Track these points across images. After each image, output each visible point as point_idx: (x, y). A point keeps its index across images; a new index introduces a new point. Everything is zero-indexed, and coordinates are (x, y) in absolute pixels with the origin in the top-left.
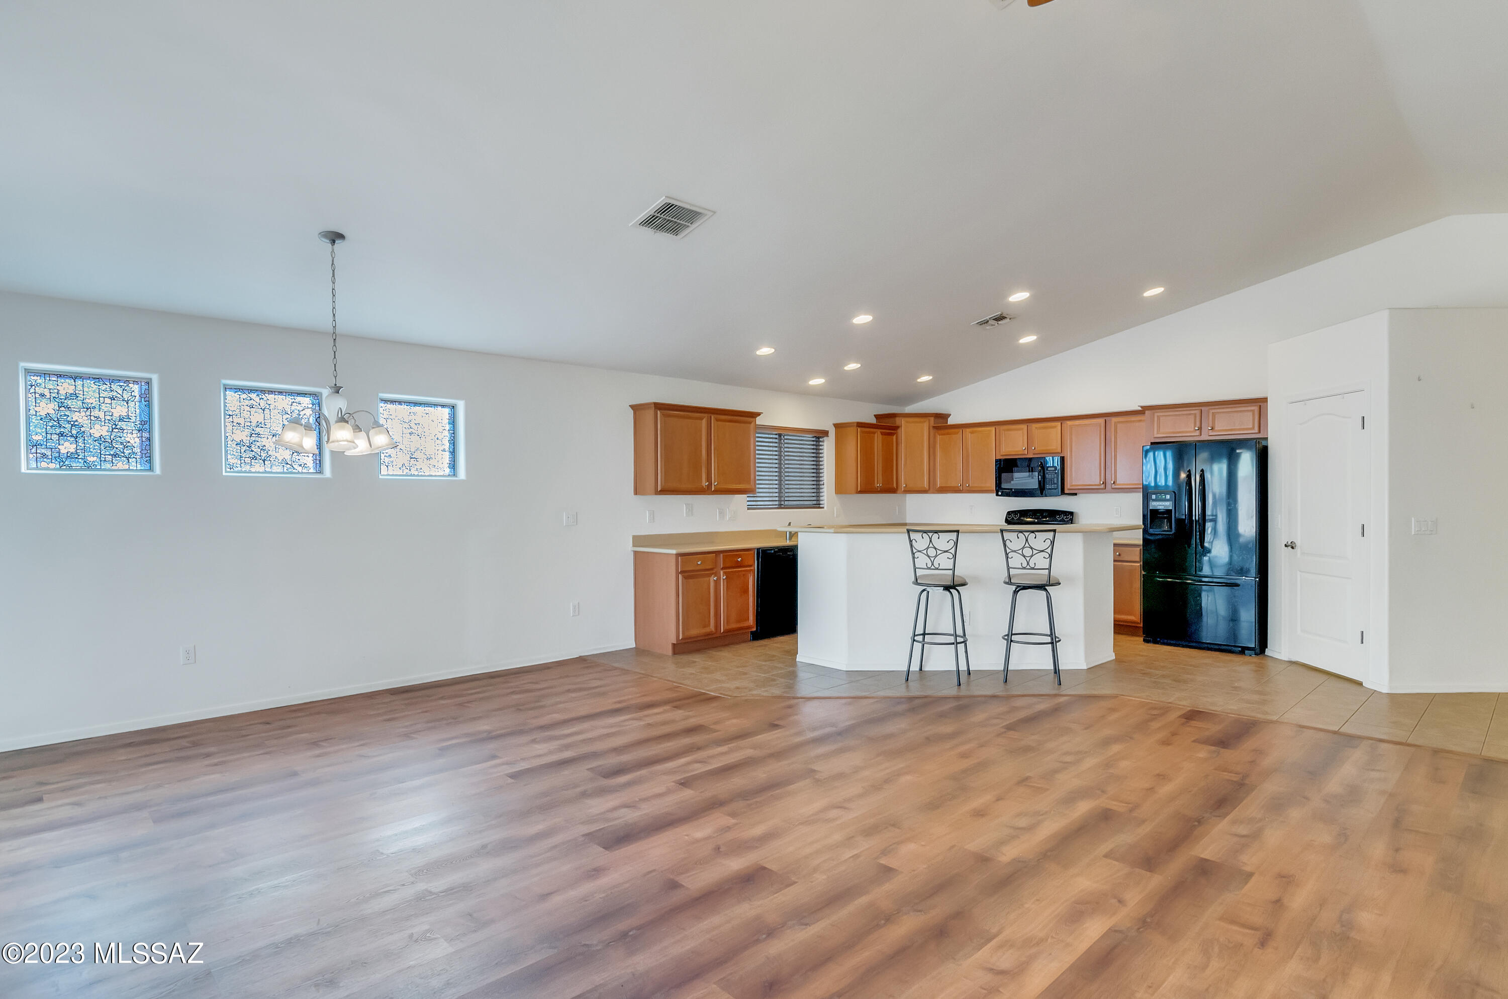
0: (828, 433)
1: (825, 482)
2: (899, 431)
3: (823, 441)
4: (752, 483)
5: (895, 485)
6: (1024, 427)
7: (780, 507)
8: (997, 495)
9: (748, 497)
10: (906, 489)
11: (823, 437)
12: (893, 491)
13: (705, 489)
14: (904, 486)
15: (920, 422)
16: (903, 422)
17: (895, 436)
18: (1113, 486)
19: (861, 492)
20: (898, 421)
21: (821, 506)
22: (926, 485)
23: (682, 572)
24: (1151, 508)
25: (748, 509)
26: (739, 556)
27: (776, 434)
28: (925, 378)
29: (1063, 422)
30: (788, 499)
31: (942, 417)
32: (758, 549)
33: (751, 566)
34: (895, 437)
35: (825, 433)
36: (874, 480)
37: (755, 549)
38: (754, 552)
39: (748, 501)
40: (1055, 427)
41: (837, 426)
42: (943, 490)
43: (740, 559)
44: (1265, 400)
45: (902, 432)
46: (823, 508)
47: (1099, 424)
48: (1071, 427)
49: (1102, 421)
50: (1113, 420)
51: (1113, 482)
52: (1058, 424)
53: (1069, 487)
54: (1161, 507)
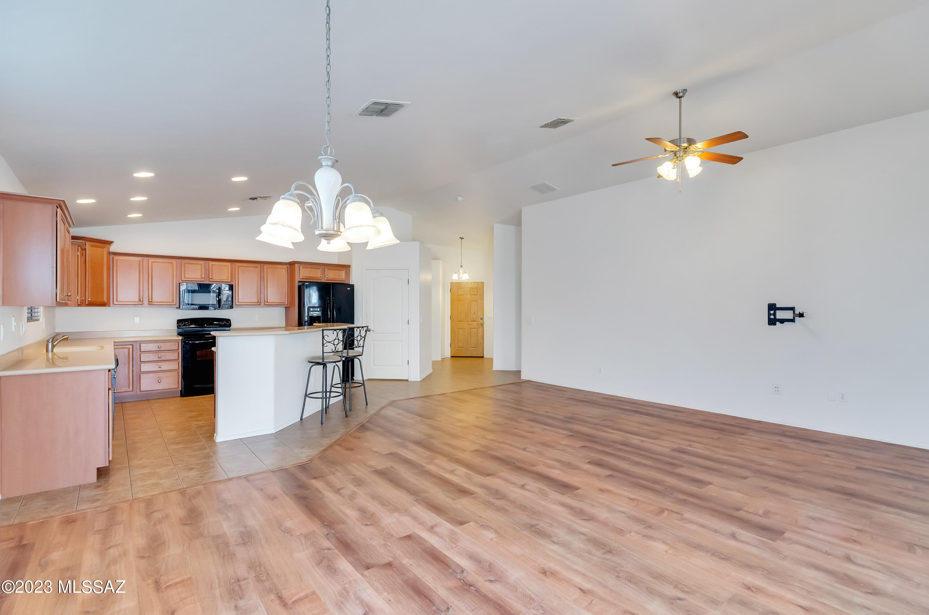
2: (85, 252)
6: (201, 263)
8: (180, 308)
10: (90, 303)
14: (89, 300)
15: (100, 247)
16: (87, 245)
18: (266, 303)
19: (79, 305)
20: (84, 244)
22: (105, 300)
24: (310, 315)
28: (135, 216)
29: (232, 263)
40: (227, 266)
42: (120, 304)
44: (349, 266)
45: (87, 254)
47: (257, 267)
48: (239, 266)
49: (259, 266)
50: (266, 266)
51: (266, 301)
52: (229, 264)
53: (237, 303)
54: (315, 315)
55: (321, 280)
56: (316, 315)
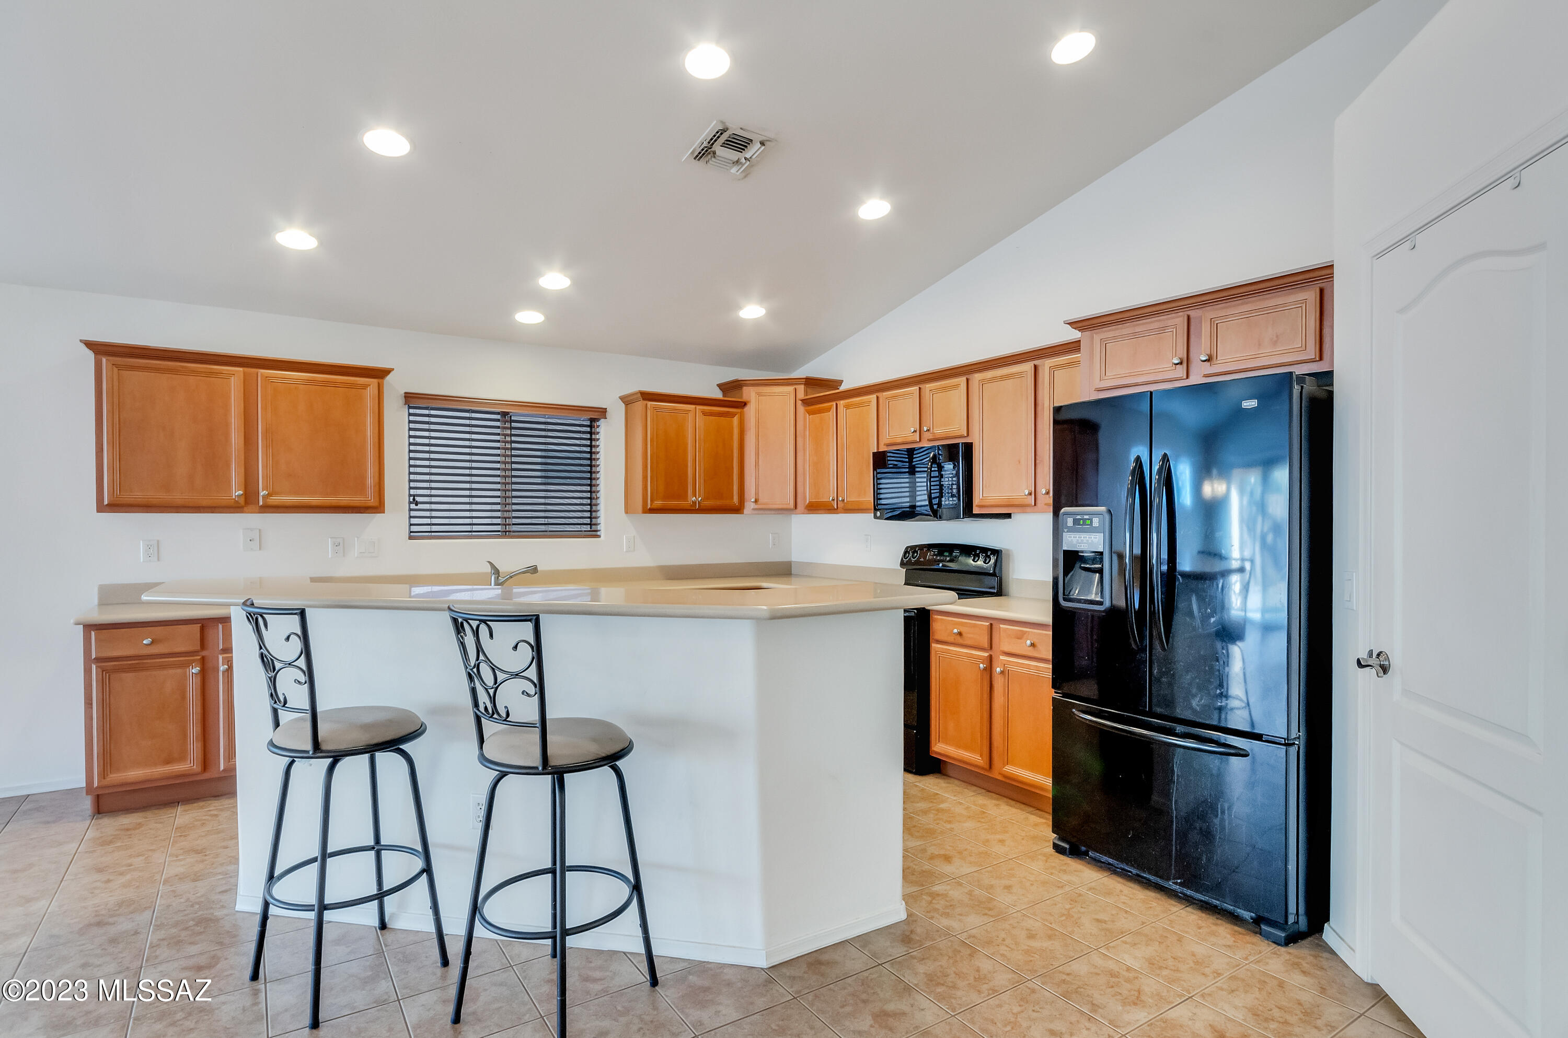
0: (606, 412)
2: (746, 409)
3: (601, 427)
5: (736, 499)
6: (916, 388)
7: (506, 534)
8: (875, 517)
10: (758, 508)
11: (601, 419)
13: (237, 502)
14: (754, 501)
15: (782, 394)
17: (738, 418)
18: (1047, 499)
19: (652, 511)
20: (748, 393)
21: (597, 533)
23: (98, 660)
24: (1065, 548)
25: (413, 538)
27: (498, 413)
28: (752, 312)
29: (971, 374)
34: (736, 420)
35: (602, 413)
36: (684, 493)
40: (957, 386)
41: (626, 399)
45: (750, 412)
46: (599, 536)
47: (1024, 373)
48: (981, 383)
49: (1029, 367)
50: (1048, 366)
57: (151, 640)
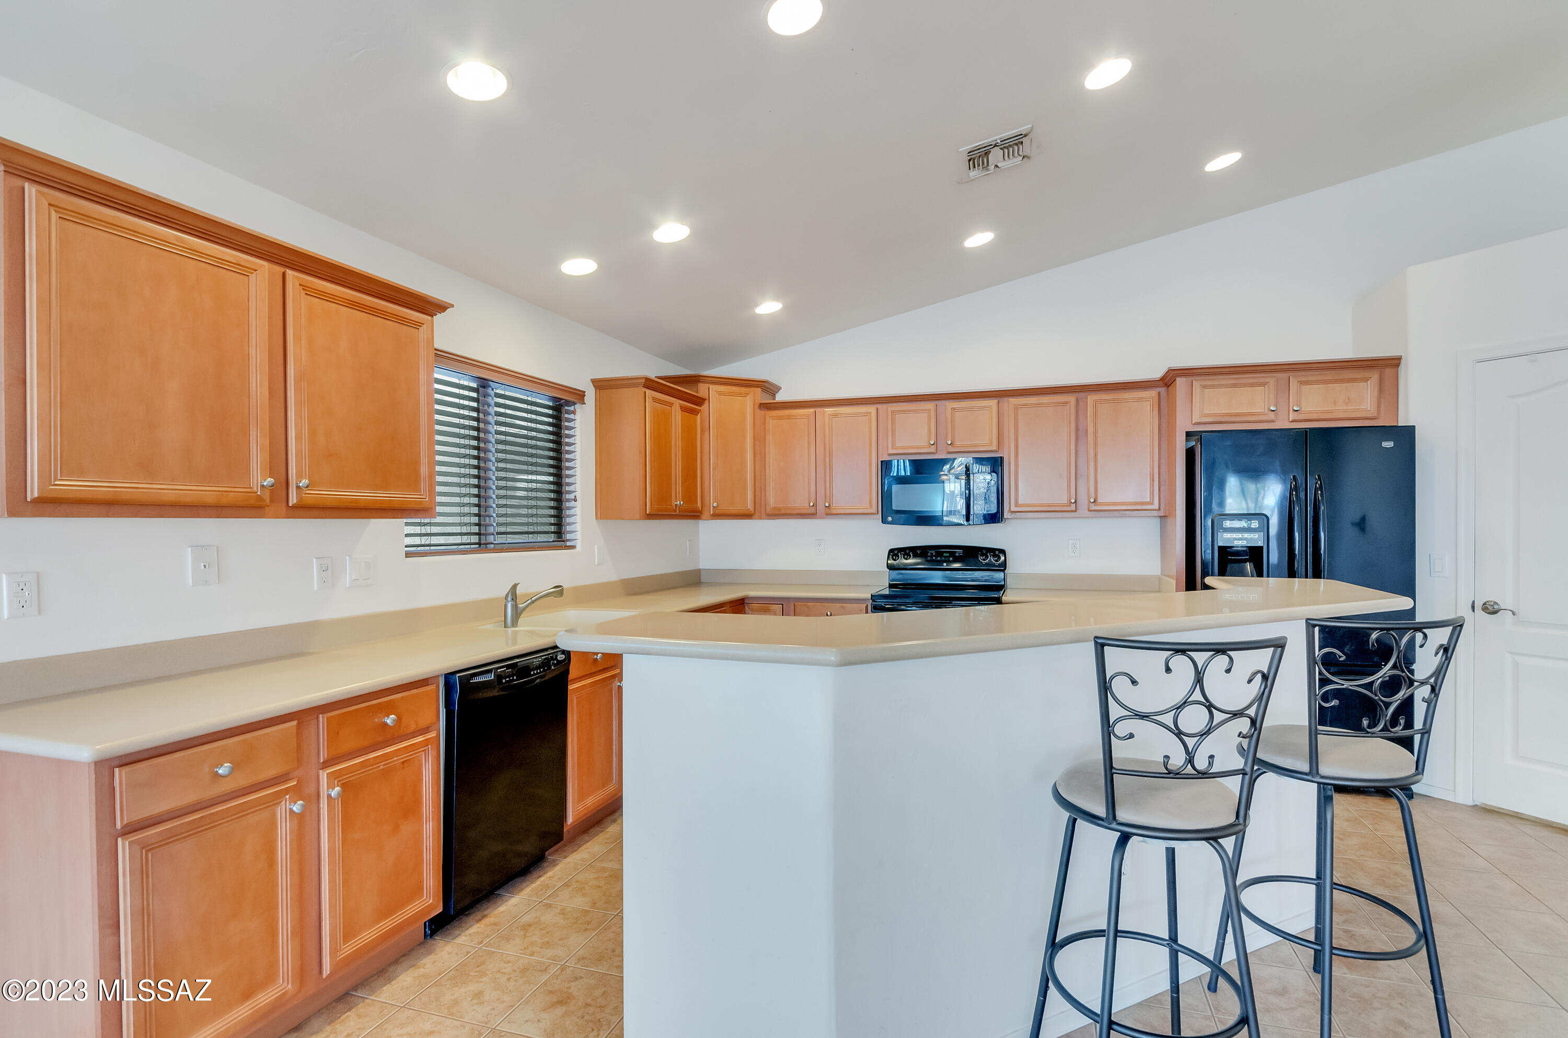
0: (585, 395)
1: (578, 494)
2: (704, 408)
3: (574, 412)
4: (424, 485)
5: (699, 504)
6: (930, 406)
7: (482, 546)
8: (884, 521)
9: (407, 524)
10: (718, 512)
11: (574, 404)
12: (694, 514)
13: (259, 498)
14: (715, 504)
15: (740, 395)
16: (713, 393)
17: (699, 415)
18: (1093, 507)
19: (651, 516)
20: (702, 390)
21: (568, 544)
22: (750, 506)
24: (1221, 544)
25: (408, 555)
26: (389, 708)
28: (769, 307)
29: (1001, 399)
30: (502, 529)
31: (769, 388)
32: (449, 677)
33: (426, 730)
34: (698, 419)
35: (580, 396)
36: (671, 496)
37: (436, 677)
38: (438, 687)
39: (407, 535)
40: (988, 407)
41: (601, 385)
42: (777, 514)
43: (393, 716)
44: (1394, 363)
46: (573, 547)
47: (1066, 403)
48: (1016, 408)
49: (1071, 398)
50: (1091, 398)
51: (1092, 500)
52: (993, 403)
53: (1013, 509)
54: (1240, 543)
55: (1273, 421)
56: (1244, 543)
57: (228, 764)
